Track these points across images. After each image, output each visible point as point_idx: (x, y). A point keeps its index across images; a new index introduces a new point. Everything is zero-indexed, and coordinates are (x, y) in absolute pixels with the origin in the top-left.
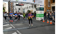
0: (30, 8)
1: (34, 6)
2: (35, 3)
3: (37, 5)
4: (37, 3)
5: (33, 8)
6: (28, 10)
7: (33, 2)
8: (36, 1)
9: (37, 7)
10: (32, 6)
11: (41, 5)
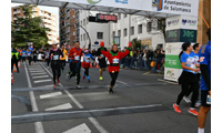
0: (140, 31)
1: (155, 25)
2: (163, 11)
3: (167, 20)
4: (169, 11)
5: (153, 31)
6: (133, 37)
7: (155, 9)
8: (164, 5)
9: (167, 29)
10: (149, 24)
11: (184, 21)
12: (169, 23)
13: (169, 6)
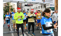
0: (39, 8)
5: (43, 8)
9: (46, 7)
10: (41, 6)
11: (51, 5)
12: (47, 6)
13: (47, 1)
